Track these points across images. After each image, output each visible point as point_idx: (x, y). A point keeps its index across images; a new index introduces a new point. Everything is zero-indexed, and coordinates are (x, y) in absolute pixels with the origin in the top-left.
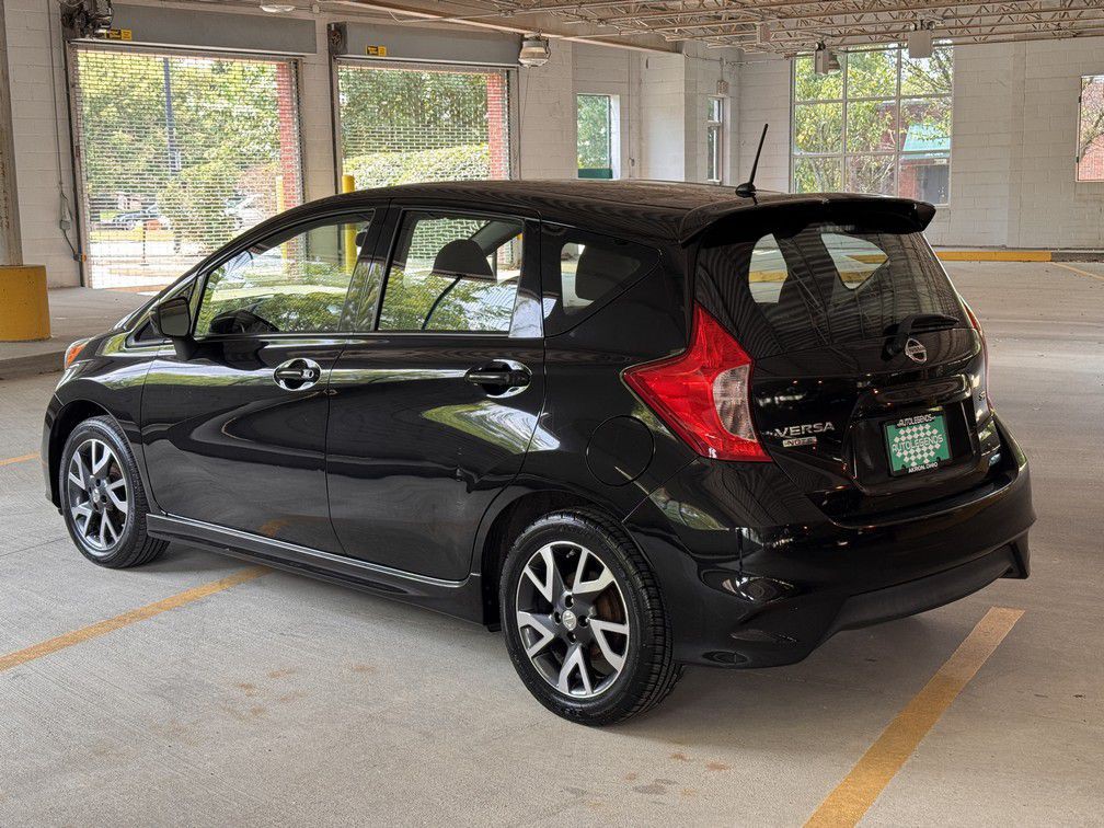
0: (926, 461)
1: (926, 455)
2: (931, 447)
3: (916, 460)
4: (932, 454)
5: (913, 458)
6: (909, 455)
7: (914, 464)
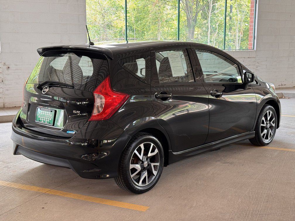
0: (46, 122)
1: (46, 120)
2: (49, 119)
3: (43, 121)
4: (48, 121)
5: (43, 119)
6: (42, 118)
7: (42, 121)
